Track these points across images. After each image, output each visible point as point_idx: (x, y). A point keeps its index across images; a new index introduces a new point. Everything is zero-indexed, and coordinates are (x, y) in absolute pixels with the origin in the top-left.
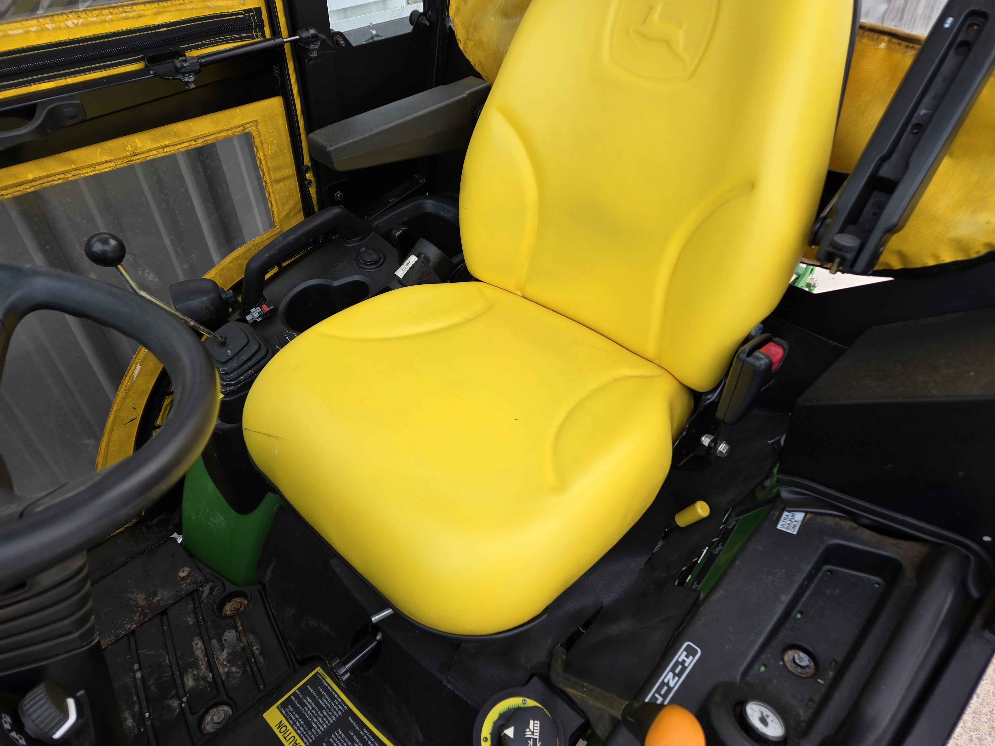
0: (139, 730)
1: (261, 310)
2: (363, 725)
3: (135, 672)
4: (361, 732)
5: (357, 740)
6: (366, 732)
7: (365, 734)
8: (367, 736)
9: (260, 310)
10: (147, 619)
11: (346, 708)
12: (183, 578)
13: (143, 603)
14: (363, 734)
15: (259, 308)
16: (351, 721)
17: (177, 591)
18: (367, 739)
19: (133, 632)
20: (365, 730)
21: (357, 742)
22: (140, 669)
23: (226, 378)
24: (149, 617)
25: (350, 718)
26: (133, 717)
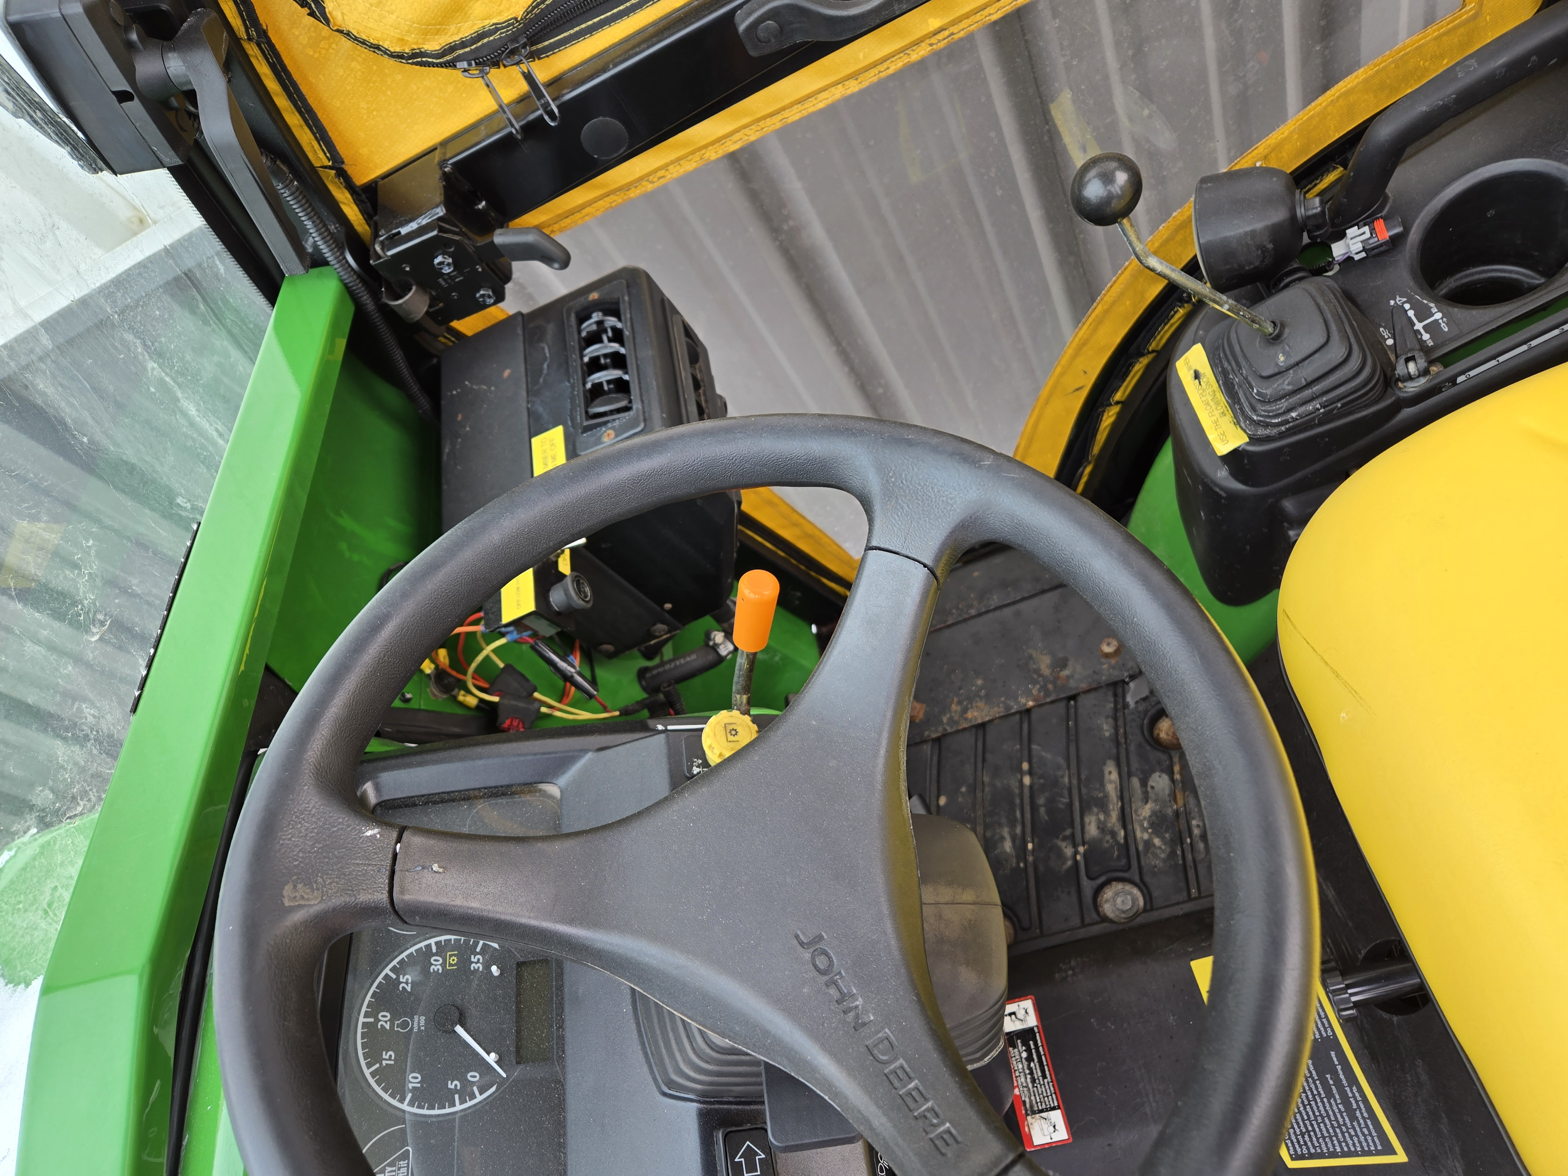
0: (1018, 864)
1: (1371, 234)
2: (1353, 1080)
3: (1022, 773)
4: (1348, 1089)
5: (1337, 1097)
6: (1357, 1094)
7: (1354, 1097)
8: (1357, 1102)
9: (1368, 235)
10: (1048, 700)
11: (1330, 1033)
12: (1107, 656)
13: (1046, 672)
14: (1350, 1095)
15: (1366, 229)
16: (1335, 1059)
17: (1094, 672)
18: (1355, 1106)
19: (1028, 711)
20: (1354, 1088)
21: (1335, 1100)
22: (1030, 772)
23: (1262, 410)
24: (1053, 698)
25: (1333, 1054)
26: (1013, 840)
